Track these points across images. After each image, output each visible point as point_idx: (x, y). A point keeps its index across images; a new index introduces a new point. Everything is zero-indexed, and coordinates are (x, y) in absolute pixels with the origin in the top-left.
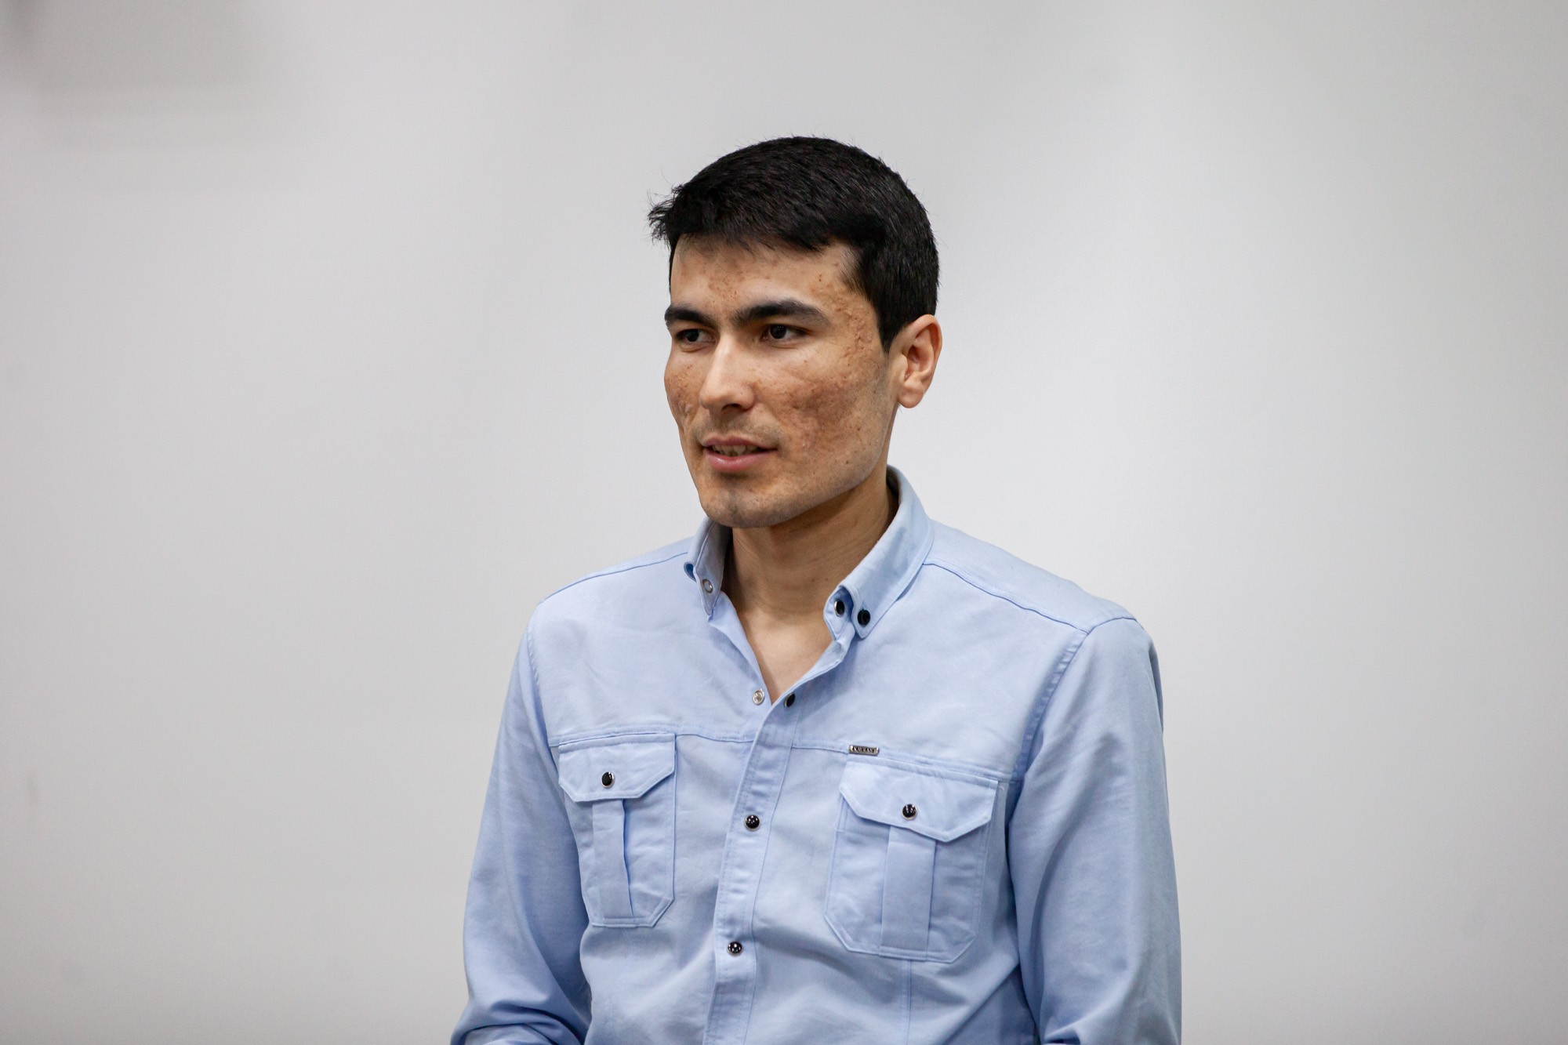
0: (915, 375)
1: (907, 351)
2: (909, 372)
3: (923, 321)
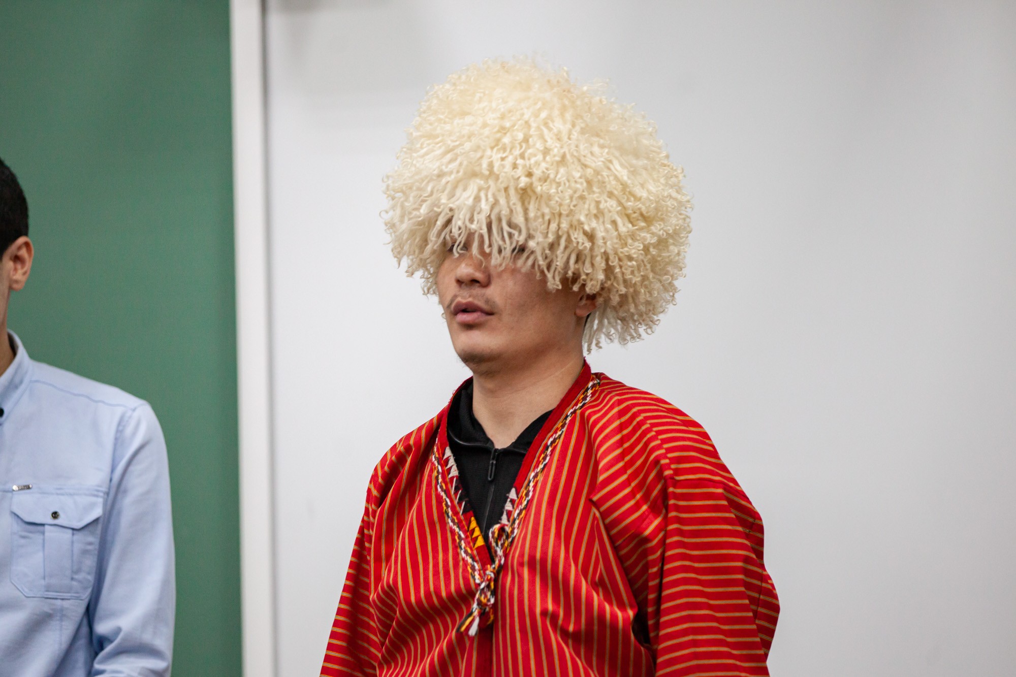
0: (20, 272)
1: (13, 258)
2: (16, 270)
3: (21, 240)
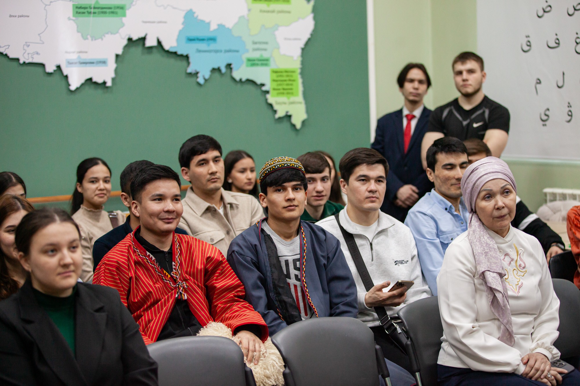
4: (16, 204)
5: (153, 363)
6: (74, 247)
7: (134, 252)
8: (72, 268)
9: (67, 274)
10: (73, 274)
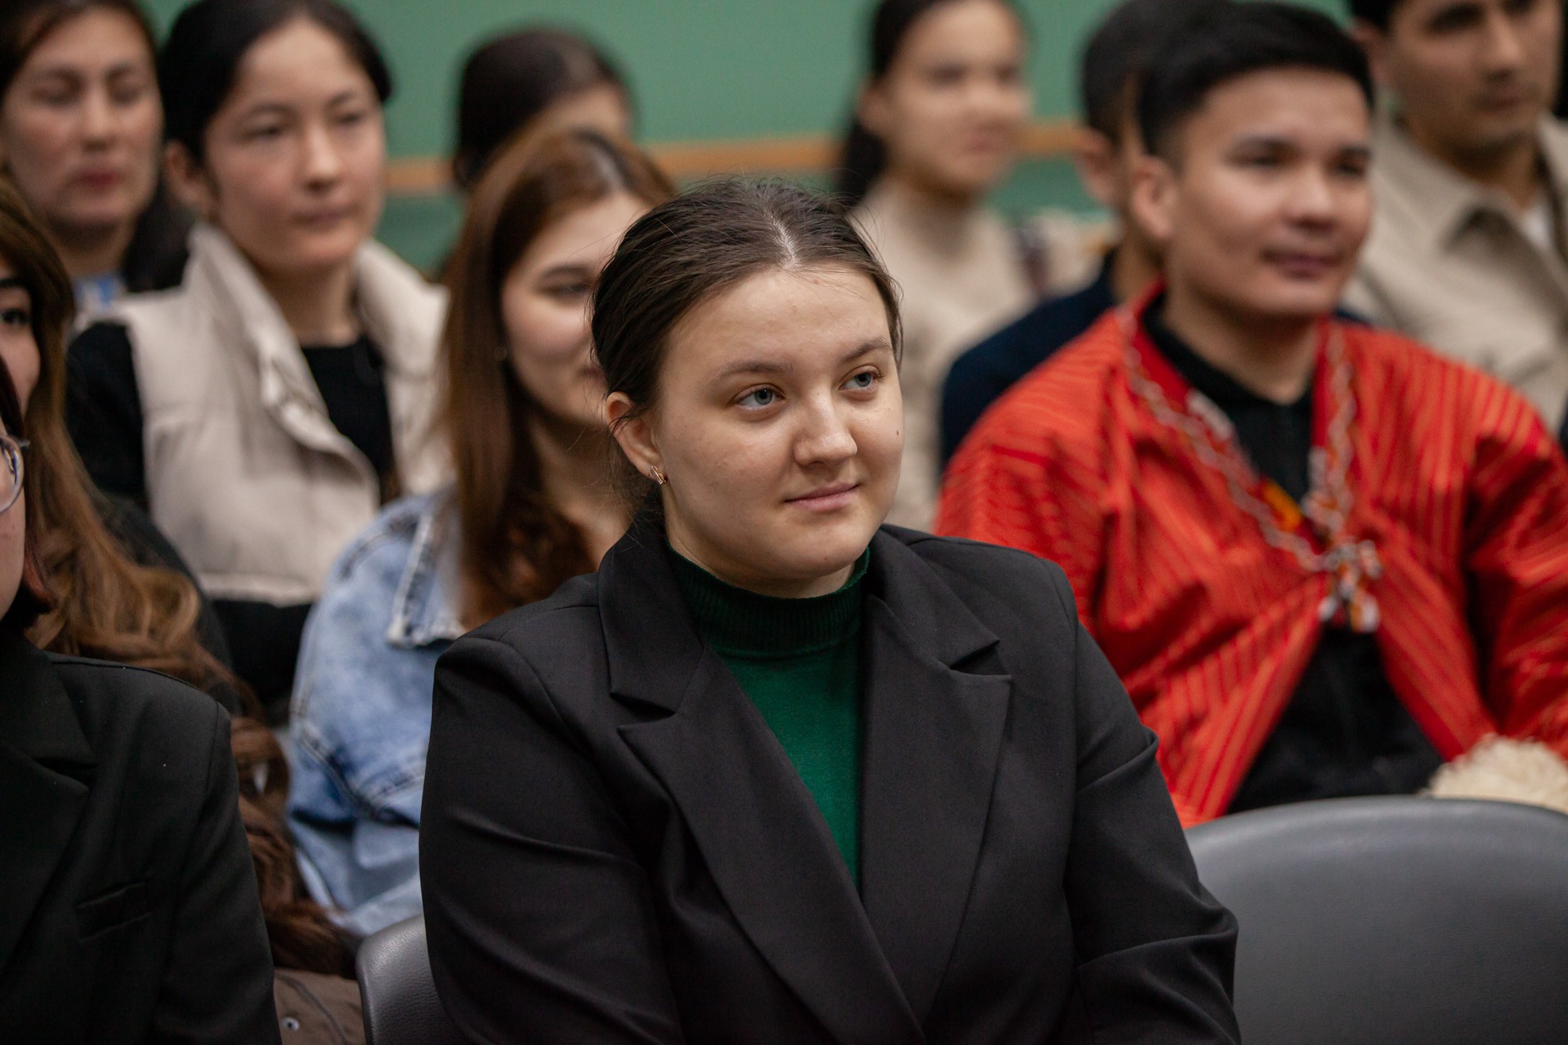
4: (591, 168)
5: (1216, 917)
6: (863, 378)
7: (1135, 398)
8: (851, 473)
9: (827, 503)
10: (853, 499)
